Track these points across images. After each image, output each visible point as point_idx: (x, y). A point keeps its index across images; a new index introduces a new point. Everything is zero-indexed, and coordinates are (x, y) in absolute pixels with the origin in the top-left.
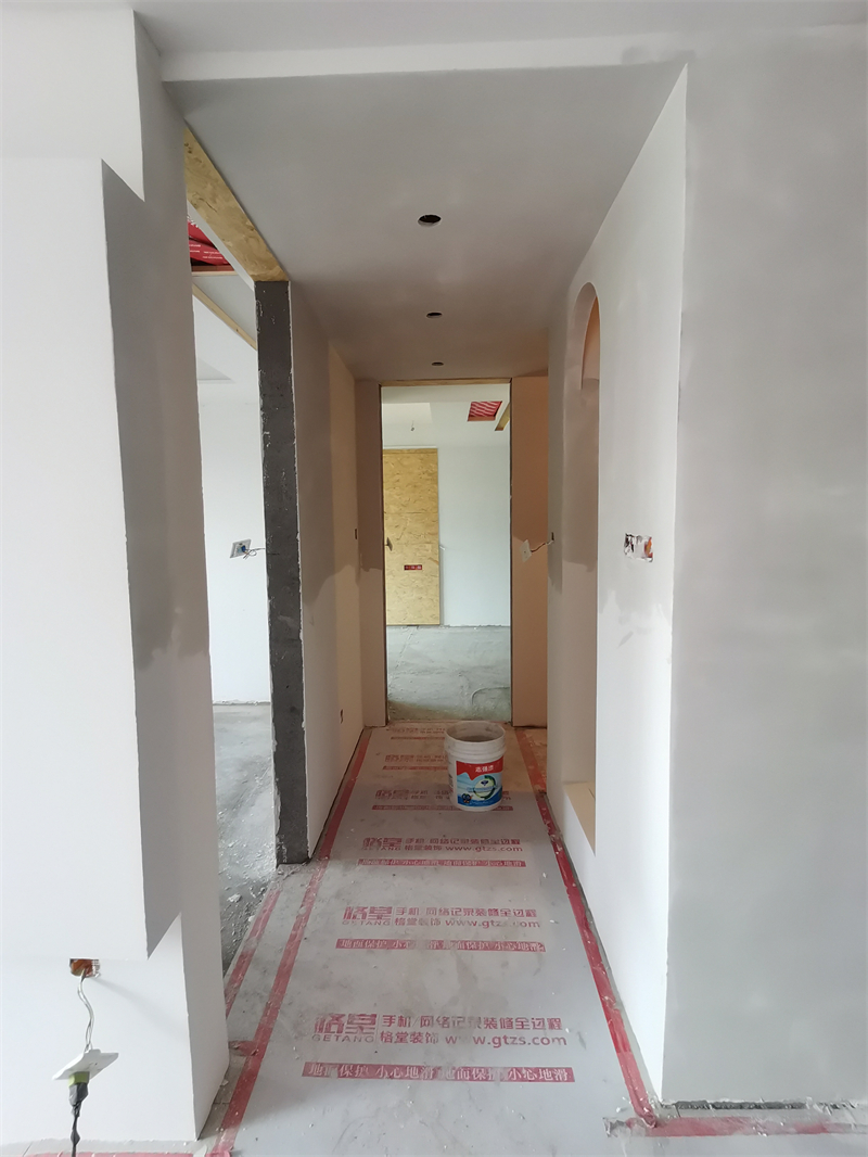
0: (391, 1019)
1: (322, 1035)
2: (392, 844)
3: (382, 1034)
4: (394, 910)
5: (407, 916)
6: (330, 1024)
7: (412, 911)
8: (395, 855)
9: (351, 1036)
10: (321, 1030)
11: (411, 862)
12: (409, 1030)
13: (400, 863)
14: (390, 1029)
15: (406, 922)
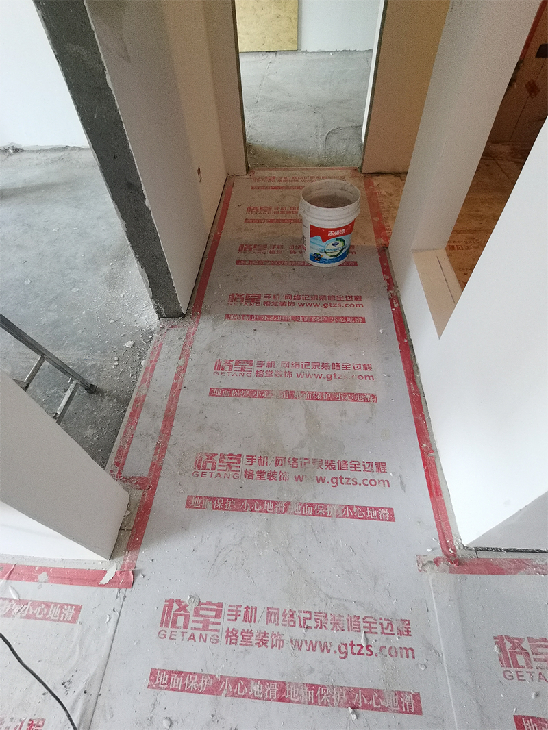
0: (252, 459)
1: (200, 472)
2: (253, 299)
3: (246, 471)
4: (255, 364)
5: (265, 368)
6: (205, 463)
7: (270, 364)
8: (255, 311)
9: (222, 473)
10: (199, 467)
11: (269, 318)
12: (266, 468)
13: (260, 318)
14: (252, 467)
15: (265, 374)
